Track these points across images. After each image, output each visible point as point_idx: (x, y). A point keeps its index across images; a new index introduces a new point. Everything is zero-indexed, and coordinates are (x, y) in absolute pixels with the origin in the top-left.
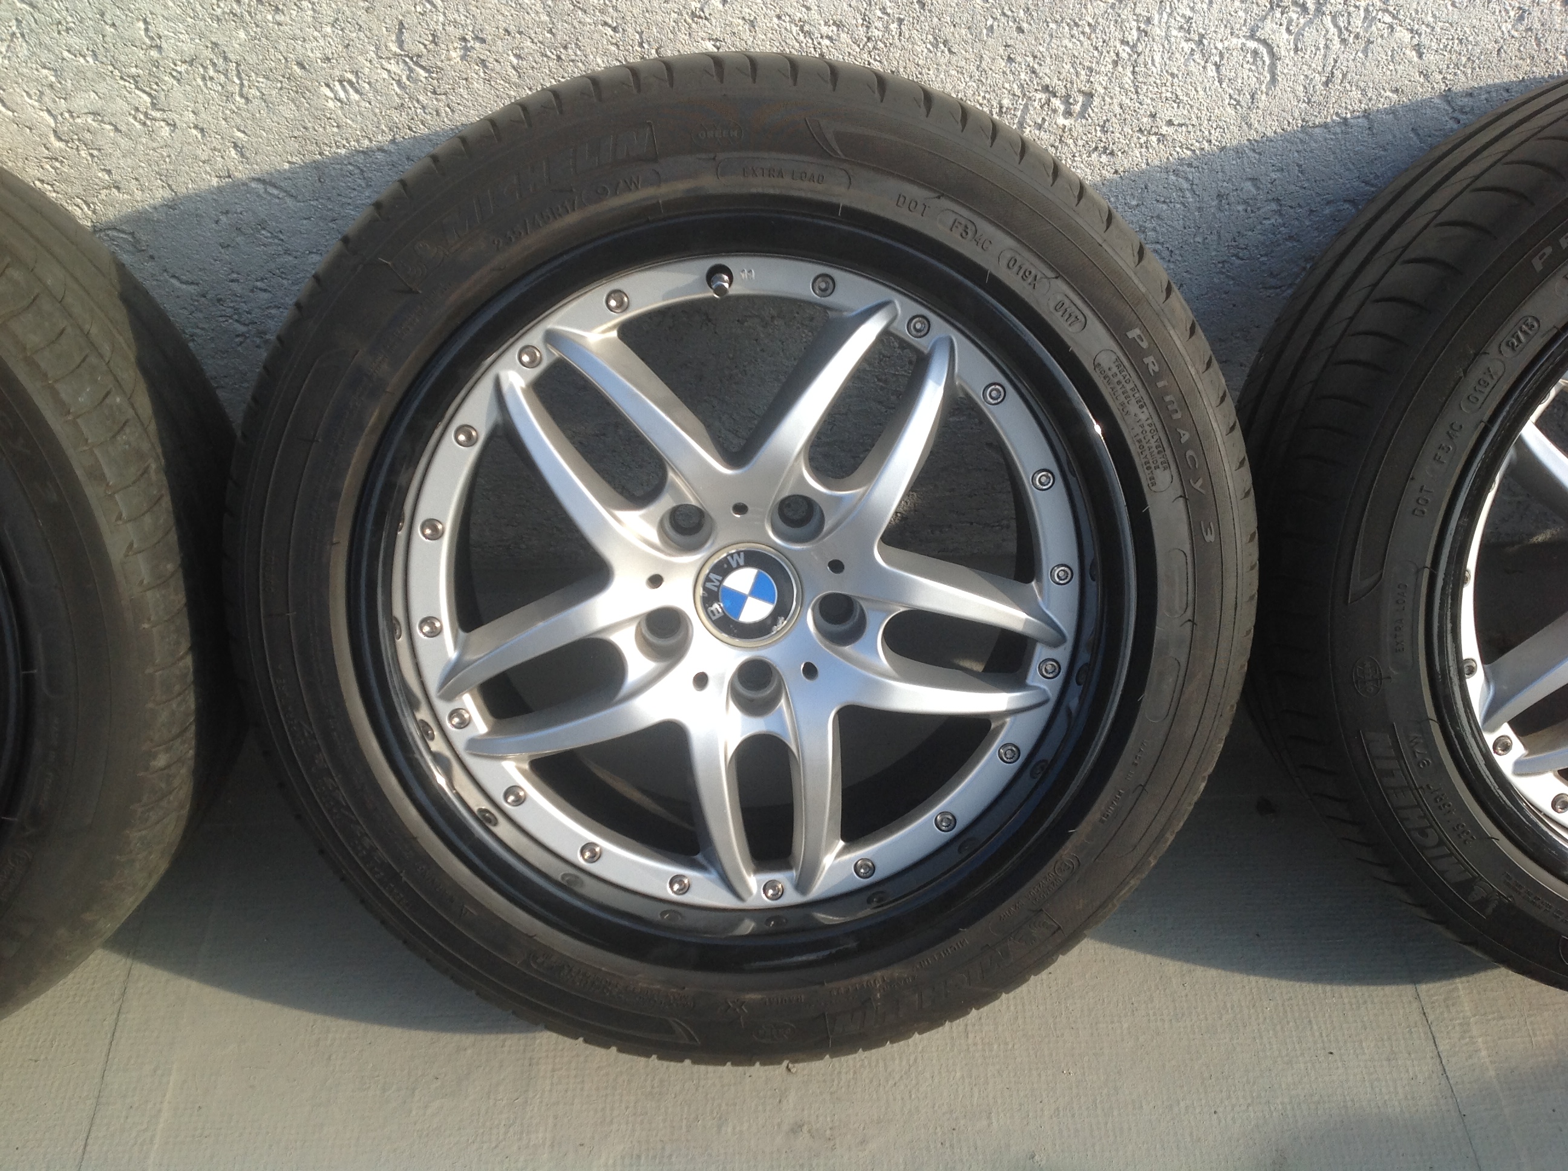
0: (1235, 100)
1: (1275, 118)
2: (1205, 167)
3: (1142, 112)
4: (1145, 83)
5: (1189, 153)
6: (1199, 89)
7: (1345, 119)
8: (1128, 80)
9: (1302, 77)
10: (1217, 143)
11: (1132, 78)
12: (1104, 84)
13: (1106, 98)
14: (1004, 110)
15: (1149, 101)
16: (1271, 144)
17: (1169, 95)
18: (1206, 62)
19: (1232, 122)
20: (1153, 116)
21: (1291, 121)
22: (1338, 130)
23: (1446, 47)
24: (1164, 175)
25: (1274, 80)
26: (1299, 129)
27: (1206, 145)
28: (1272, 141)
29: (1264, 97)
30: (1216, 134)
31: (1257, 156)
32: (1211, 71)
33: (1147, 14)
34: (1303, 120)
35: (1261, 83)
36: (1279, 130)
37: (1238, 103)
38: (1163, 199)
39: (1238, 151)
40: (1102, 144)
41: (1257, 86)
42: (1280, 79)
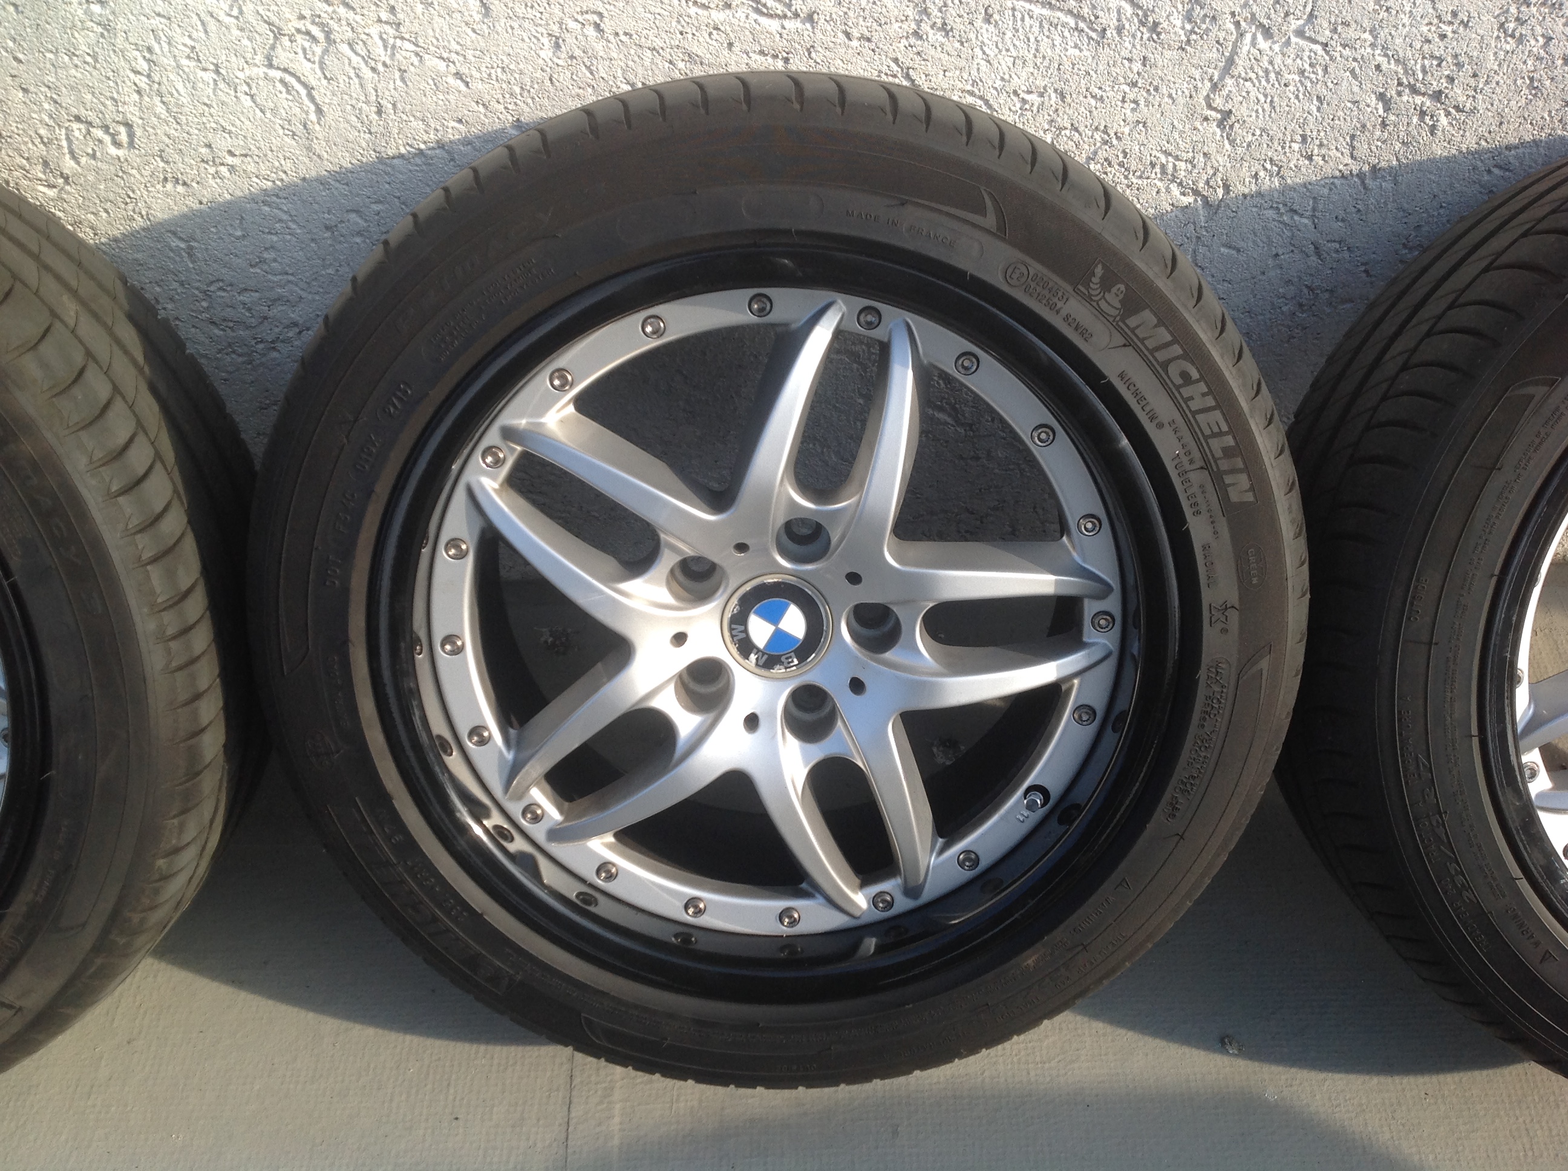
0: (288, 130)
1: (343, 149)
2: (295, 198)
3: (194, 142)
4: (181, 113)
5: (270, 184)
6: (242, 119)
7: (421, 150)
8: (160, 109)
9: (349, 107)
10: (294, 174)
11: (164, 107)
12: (137, 114)
13: (147, 128)
14: (46, 140)
15: (196, 132)
16: (355, 175)
17: (214, 125)
18: (236, 92)
19: (298, 152)
20: (209, 146)
21: (362, 152)
22: (418, 161)
23: (490, 75)
24: (255, 206)
25: (319, 111)
26: (376, 160)
27: (284, 176)
28: (351, 172)
29: (317, 127)
30: (288, 165)
31: (347, 188)
32: (247, 101)
33: (143, 43)
34: (375, 151)
35: (307, 113)
36: (354, 161)
37: (294, 134)
38: (267, 230)
39: (321, 181)
40: (170, 175)
41: (305, 116)
42: (325, 109)
